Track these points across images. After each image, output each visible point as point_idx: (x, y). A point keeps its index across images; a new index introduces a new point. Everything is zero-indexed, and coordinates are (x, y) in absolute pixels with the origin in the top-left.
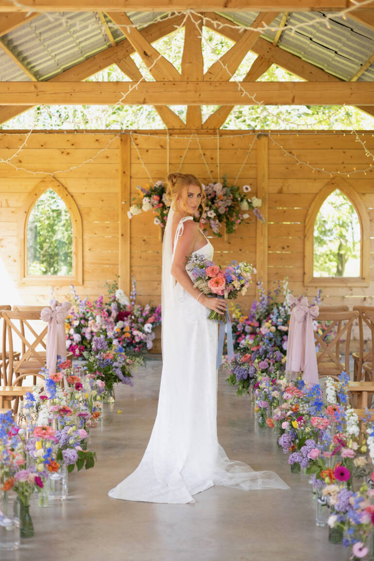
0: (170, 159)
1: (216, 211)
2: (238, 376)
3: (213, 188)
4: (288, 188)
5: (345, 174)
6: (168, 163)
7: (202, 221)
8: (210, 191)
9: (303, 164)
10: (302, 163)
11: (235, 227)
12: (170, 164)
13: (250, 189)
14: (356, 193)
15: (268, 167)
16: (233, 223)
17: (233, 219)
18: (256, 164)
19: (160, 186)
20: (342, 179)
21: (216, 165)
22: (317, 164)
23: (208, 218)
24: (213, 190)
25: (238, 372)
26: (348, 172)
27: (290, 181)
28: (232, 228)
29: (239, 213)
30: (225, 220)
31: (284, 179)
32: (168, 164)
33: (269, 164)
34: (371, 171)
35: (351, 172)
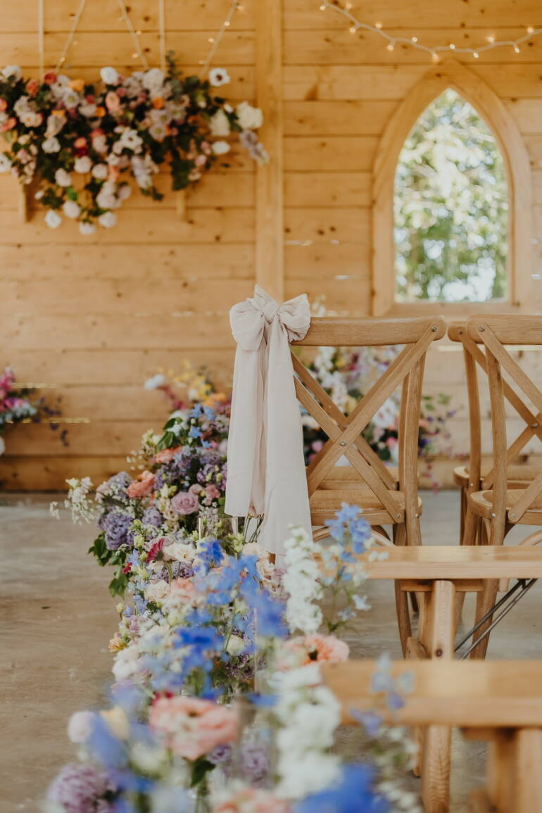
0: (45, 20)
1: (144, 134)
2: (111, 538)
3: (140, 81)
4: (331, 87)
5: (469, 50)
6: (41, 30)
7: (113, 160)
8: (135, 88)
9: (367, 30)
10: (363, 26)
11: (194, 174)
12: (46, 33)
13: (226, 79)
14: (496, 99)
15: (283, 37)
16: (189, 166)
17: (190, 156)
18: (253, 30)
19: (12, 78)
20: (463, 64)
21: (156, 34)
22: (400, 28)
23: (127, 152)
24: (141, 86)
25: (111, 526)
26: (474, 47)
27: (336, 71)
28: (186, 177)
29: (203, 139)
30: (168, 157)
31: (321, 65)
32: (41, 34)
33: (283, 30)
34: (531, 44)
35: (480, 46)
